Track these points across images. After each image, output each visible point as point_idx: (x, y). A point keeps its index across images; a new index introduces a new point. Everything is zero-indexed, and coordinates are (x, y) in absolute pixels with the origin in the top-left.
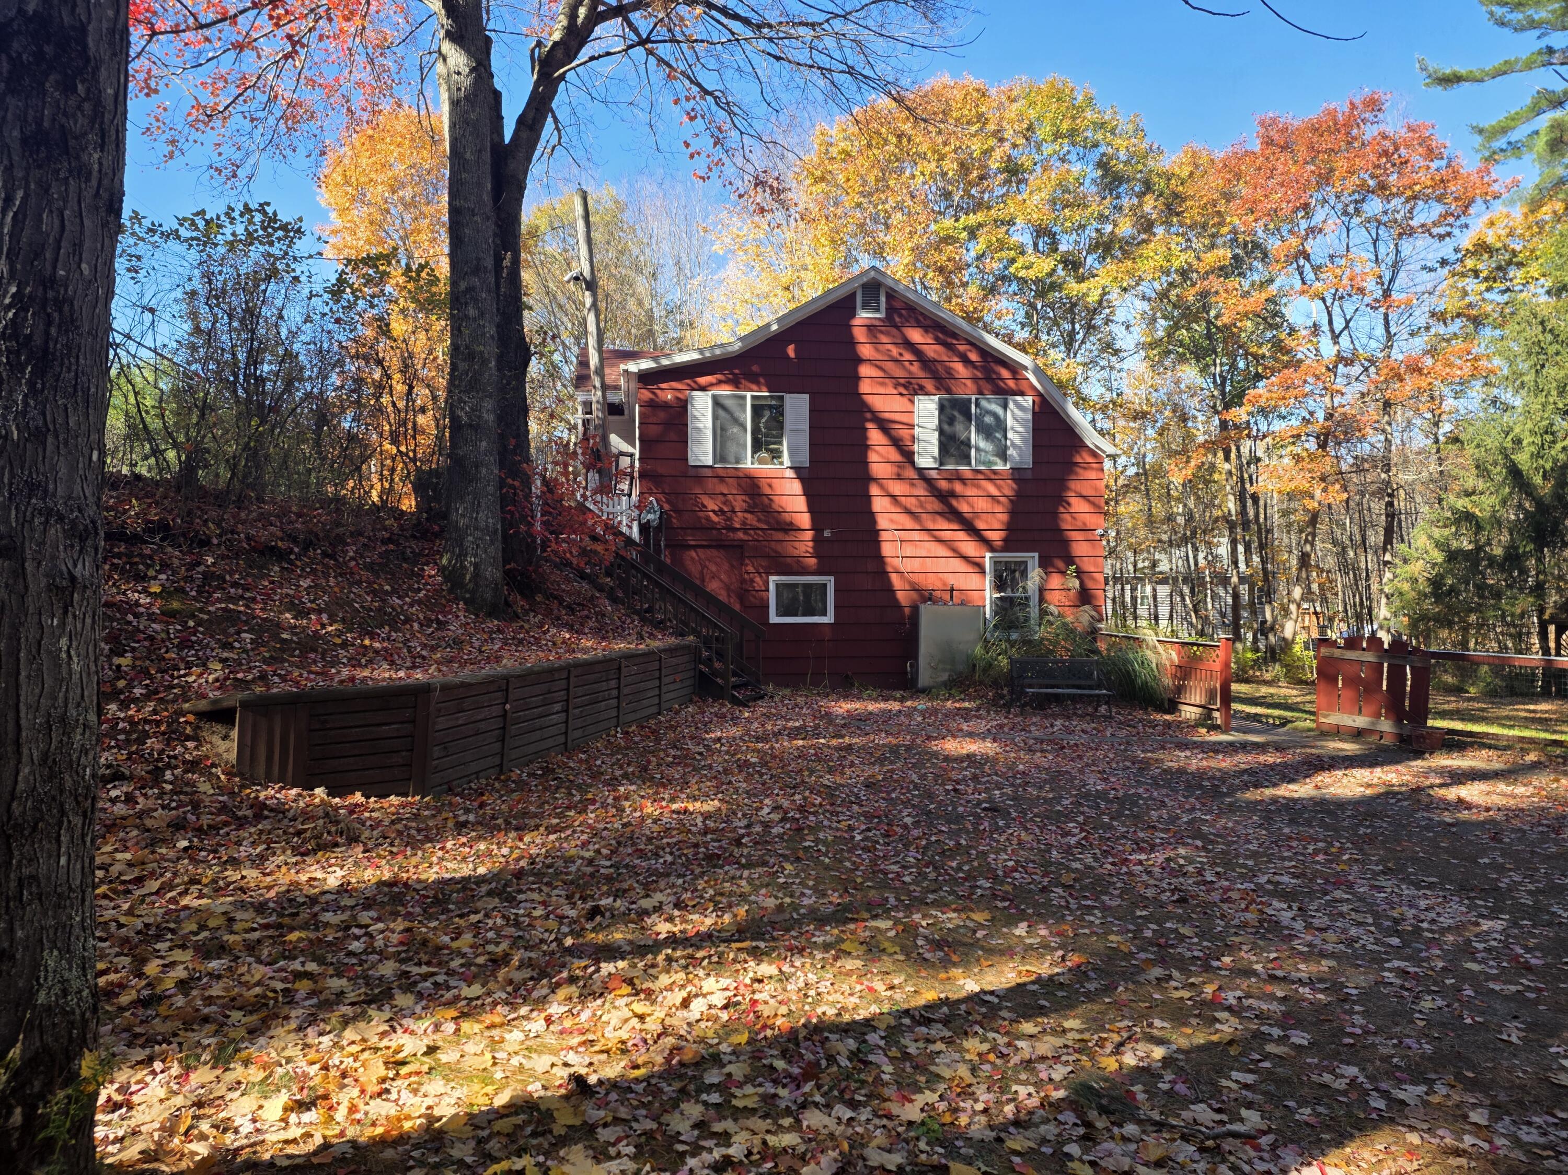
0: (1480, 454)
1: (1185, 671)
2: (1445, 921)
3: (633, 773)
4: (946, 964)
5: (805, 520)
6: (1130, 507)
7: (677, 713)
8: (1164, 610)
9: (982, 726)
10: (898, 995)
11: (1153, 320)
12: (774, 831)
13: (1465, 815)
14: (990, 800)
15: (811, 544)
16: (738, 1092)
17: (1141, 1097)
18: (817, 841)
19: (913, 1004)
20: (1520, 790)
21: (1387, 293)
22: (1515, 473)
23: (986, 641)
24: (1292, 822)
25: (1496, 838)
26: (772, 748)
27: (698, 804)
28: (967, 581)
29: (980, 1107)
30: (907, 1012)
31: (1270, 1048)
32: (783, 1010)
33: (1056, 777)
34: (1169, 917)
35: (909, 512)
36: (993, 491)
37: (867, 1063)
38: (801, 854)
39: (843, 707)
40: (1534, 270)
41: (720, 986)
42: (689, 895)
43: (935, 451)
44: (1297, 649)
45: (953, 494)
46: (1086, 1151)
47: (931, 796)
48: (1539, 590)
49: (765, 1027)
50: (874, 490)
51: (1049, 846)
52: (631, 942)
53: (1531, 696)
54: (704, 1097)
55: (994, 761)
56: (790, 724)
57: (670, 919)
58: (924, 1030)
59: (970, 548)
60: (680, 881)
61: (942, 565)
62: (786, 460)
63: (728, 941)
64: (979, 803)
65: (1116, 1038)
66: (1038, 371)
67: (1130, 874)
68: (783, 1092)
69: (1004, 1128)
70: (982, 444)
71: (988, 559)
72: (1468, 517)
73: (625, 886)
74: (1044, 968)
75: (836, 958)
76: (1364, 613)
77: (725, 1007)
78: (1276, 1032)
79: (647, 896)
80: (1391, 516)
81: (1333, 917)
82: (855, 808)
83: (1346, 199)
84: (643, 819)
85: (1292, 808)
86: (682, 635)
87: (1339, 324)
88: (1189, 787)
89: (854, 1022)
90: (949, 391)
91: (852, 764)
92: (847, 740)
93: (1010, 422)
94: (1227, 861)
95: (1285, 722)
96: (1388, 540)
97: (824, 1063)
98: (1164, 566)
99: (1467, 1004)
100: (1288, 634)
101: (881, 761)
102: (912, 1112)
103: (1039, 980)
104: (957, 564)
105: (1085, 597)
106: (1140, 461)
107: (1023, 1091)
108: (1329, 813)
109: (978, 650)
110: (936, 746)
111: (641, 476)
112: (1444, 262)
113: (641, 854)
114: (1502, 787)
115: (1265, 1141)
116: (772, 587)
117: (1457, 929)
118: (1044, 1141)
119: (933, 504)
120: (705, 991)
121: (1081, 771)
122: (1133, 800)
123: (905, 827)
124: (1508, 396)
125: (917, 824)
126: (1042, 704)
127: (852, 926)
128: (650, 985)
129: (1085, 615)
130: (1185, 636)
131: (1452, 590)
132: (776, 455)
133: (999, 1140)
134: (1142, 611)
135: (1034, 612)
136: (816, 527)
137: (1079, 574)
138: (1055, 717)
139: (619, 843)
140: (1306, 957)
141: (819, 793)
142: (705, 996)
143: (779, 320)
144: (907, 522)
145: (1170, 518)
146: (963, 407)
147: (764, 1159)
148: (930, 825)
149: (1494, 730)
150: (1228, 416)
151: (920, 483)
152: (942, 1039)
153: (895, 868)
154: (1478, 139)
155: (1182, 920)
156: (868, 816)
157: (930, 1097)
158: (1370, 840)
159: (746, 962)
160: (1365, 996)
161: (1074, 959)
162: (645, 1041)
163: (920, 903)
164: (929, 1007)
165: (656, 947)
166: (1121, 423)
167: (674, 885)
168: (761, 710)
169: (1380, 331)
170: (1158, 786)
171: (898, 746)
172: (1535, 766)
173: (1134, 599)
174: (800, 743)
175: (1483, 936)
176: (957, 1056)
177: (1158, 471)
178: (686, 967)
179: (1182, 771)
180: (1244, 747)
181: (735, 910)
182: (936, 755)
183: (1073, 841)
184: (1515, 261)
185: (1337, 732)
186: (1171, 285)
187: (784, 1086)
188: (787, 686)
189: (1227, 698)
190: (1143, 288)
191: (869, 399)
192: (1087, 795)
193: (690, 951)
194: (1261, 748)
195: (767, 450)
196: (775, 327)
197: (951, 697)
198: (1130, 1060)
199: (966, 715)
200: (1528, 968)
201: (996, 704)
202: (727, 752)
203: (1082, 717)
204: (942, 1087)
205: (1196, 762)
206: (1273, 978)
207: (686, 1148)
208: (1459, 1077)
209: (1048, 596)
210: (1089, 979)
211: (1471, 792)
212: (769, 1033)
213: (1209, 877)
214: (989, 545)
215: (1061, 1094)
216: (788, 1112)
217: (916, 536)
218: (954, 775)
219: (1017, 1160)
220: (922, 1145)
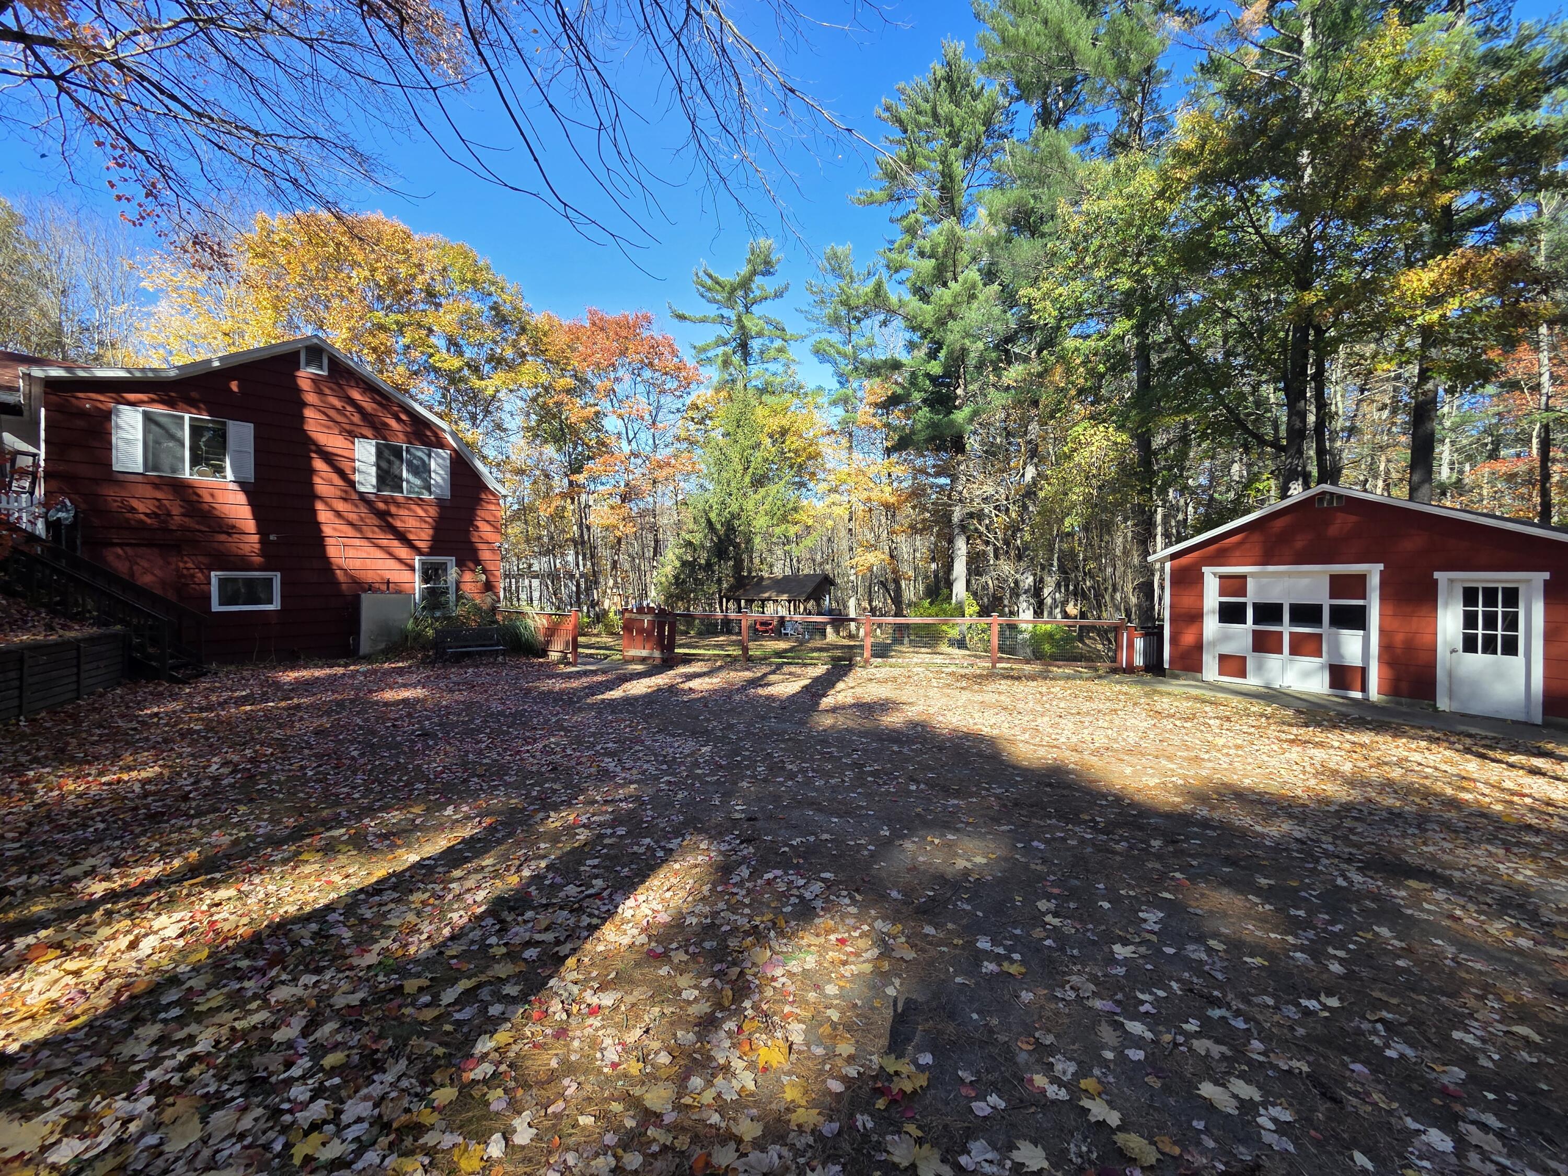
0: (695, 512)
1: (552, 631)
2: (687, 752)
3: (46, 757)
4: (393, 847)
5: (250, 525)
6: (515, 530)
7: (101, 695)
8: (536, 595)
9: (414, 678)
10: (353, 881)
11: (528, 414)
12: (225, 782)
13: (693, 696)
14: (422, 728)
15: (257, 546)
16: (201, 1000)
17: (534, 893)
18: (270, 783)
19: (366, 883)
20: (715, 680)
21: (654, 423)
22: (709, 521)
23: (416, 619)
24: (613, 712)
25: (706, 706)
26: (218, 715)
27: (134, 774)
28: (399, 575)
29: (424, 936)
30: (361, 890)
31: (607, 841)
32: (246, 920)
33: (469, 706)
34: (547, 781)
35: (351, 524)
36: (421, 513)
37: (327, 937)
38: (254, 795)
39: (290, 676)
40: (717, 422)
41: (173, 919)
42: (129, 852)
43: (374, 481)
44: (611, 615)
45: (389, 513)
46: (501, 938)
47: (374, 733)
48: (719, 581)
49: (226, 939)
50: (319, 506)
51: (467, 752)
52: (55, 910)
53: (716, 634)
54: (163, 1015)
55: (425, 700)
56: (237, 694)
57: (108, 878)
58: (377, 898)
59: (403, 552)
60: (118, 843)
61: (380, 564)
62: (229, 474)
63: (179, 881)
64: (414, 732)
65: (517, 862)
66: (454, 434)
67: (522, 759)
68: (246, 984)
69: (444, 944)
70: (411, 478)
71: (417, 561)
72: (689, 544)
73: (44, 861)
74: (467, 832)
75: (294, 869)
76: (644, 594)
77: (181, 935)
78: (609, 831)
79: (75, 864)
80: (657, 541)
81: (635, 761)
82: (306, 751)
83: (634, 365)
84: (62, 797)
85: (612, 705)
86: (106, 624)
87: (631, 436)
88: (555, 700)
89: (315, 910)
90: (385, 439)
91: (301, 719)
92: (295, 701)
93: (433, 465)
94: (579, 741)
95: (607, 657)
96: (655, 554)
97: (288, 949)
98: (536, 568)
99: (697, 791)
100: (606, 606)
101: (328, 713)
102: (371, 958)
103: (464, 840)
104: (392, 564)
105: (489, 587)
106: (521, 500)
107: (455, 916)
108: (631, 704)
109: (410, 625)
110: (377, 697)
111: (48, 475)
112: (678, 410)
113: (64, 829)
114: (707, 680)
115: (605, 894)
116: (214, 581)
117: (692, 754)
118: (473, 942)
119: (373, 520)
120: (155, 928)
121: (487, 700)
122: (521, 714)
123: (353, 758)
124: (706, 484)
125: (362, 755)
126: (458, 659)
127: (308, 841)
128: (87, 941)
129: (488, 599)
130: (548, 610)
131: (684, 581)
132: (219, 470)
133: (441, 953)
134: (523, 596)
135: (452, 597)
136: (262, 530)
137: (484, 571)
138: (468, 667)
139: (31, 824)
140: (622, 786)
141: (270, 746)
142: (156, 933)
143: (221, 359)
144: (350, 531)
145: (539, 538)
146: (397, 452)
147: (232, 1042)
148: (374, 754)
149: (702, 651)
150: (572, 478)
151: (361, 504)
152: (392, 901)
153: (345, 790)
154: (693, 352)
155: (554, 781)
156: (318, 756)
157: (384, 943)
158: (651, 716)
159: (201, 893)
160: (652, 799)
161: (487, 821)
162: (84, 992)
163: (370, 811)
164: (379, 882)
165: (92, 906)
166: (508, 475)
167: (109, 848)
168: (202, 686)
169: (651, 442)
170: (536, 703)
171: (343, 700)
172: (721, 667)
173: (517, 588)
174: (248, 708)
175: (702, 756)
176: (404, 908)
177: (532, 509)
178: (132, 914)
179: (550, 692)
180: (585, 673)
181: (186, 854)
182: (377, 703)
183: (483, 746)
184: (709, 416)
185: (633, 660)
186: (538, 395)
187: (250, 979)
188: (232, 663)
189: (576, 645)
190: (521, 392)
191: (314, 435)
192: (492, 714)
193: (135, 900)
194: (594, 673)
195: (208, 465)
196: (216, 364)
197: (388, 660)
198: (526, 873)
199: (400, 672)
200: (721, 766)
201: (426, 662)
202: (166, 725)
203: (486, 665)
204: (393, 933)
205: (558, 685)
206: (606, 802)
207: (142, 1065)
208: (696, 828)
209: (462, 586)
210: (498, 831)
211: (695, 684)
212: (231, 943)
213: (569, 752)
214: (419, 551)
215: (483, 908)
216: (255, 997)
217: (357, 542)
218: (392, 716)
219: (454, 961)
220: (381, 978)
